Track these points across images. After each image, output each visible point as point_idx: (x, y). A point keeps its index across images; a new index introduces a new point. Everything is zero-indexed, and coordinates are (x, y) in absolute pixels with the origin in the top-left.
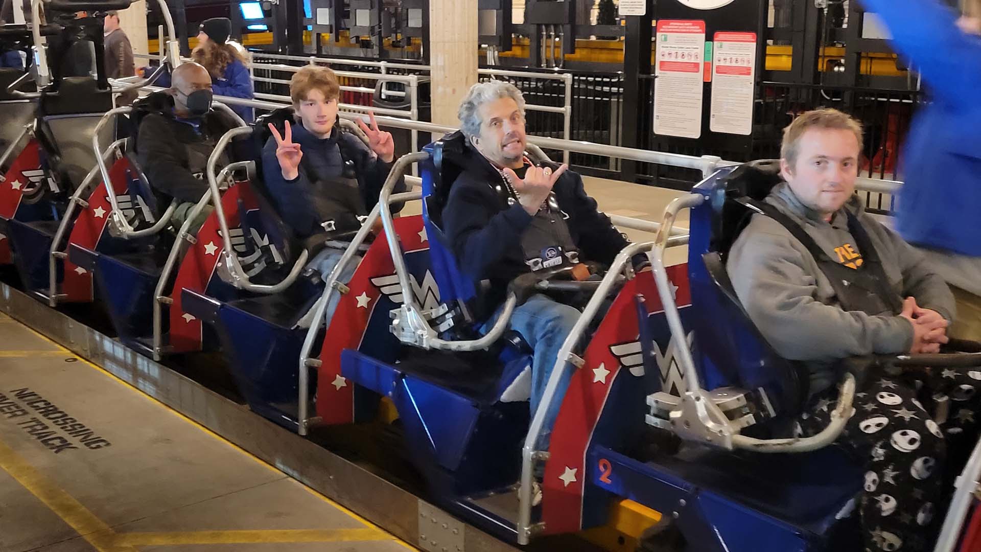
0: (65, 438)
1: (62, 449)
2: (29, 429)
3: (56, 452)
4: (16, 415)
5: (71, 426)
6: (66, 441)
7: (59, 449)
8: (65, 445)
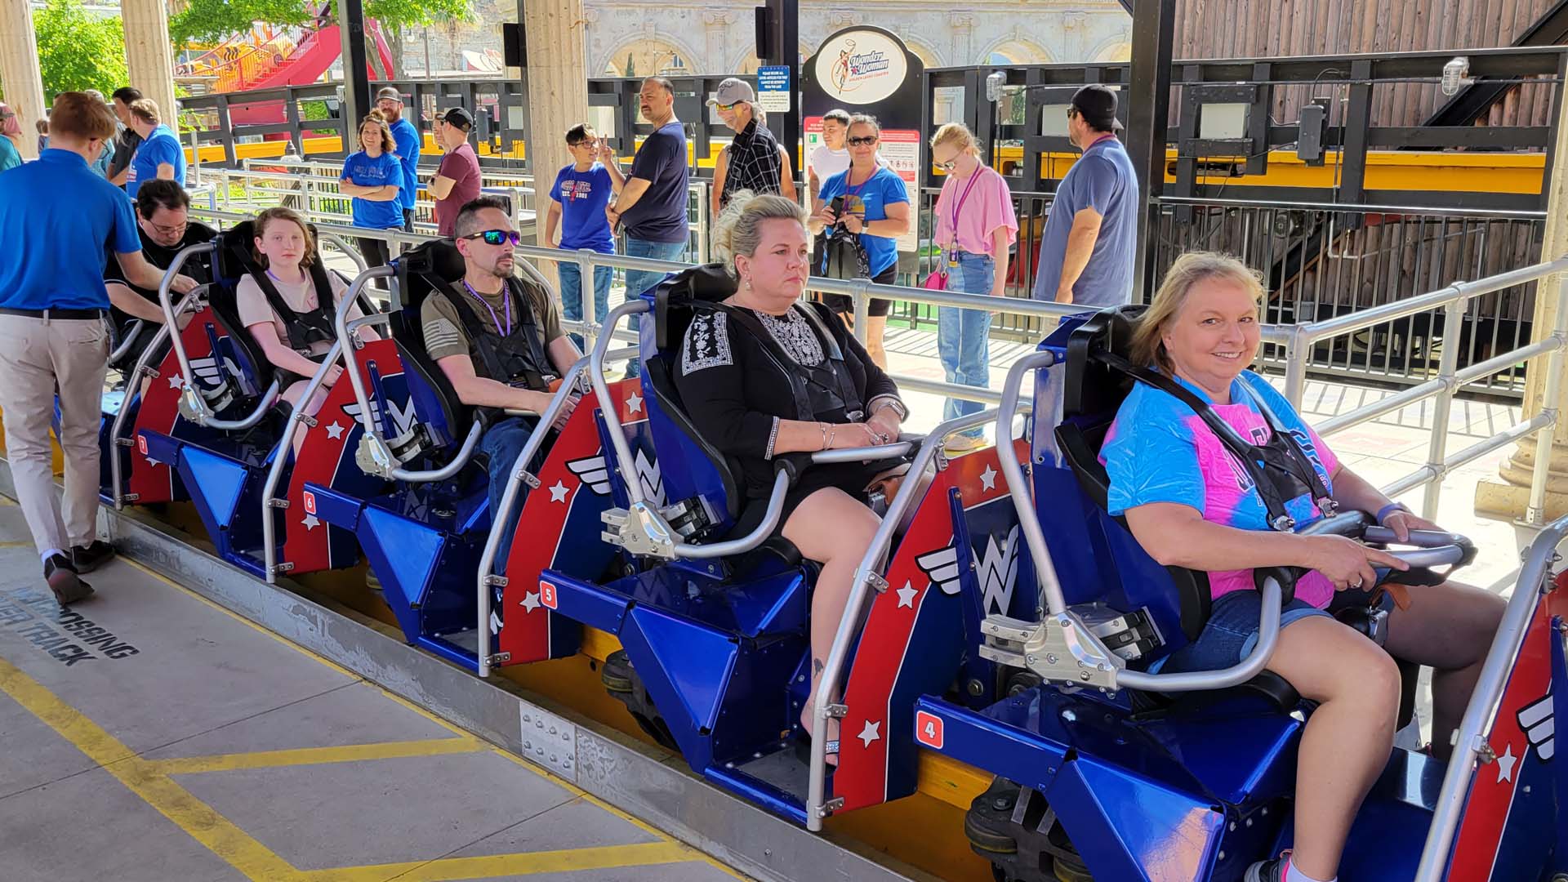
0: (81, 646)
1: (75, 661)
2: (33, 638)
3: (68, 664)
4: (16, 622)
5: (87, 631)
6: (81, 650)
7: (72, 660)
8: (79, 654)
